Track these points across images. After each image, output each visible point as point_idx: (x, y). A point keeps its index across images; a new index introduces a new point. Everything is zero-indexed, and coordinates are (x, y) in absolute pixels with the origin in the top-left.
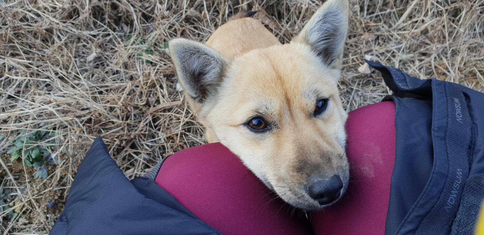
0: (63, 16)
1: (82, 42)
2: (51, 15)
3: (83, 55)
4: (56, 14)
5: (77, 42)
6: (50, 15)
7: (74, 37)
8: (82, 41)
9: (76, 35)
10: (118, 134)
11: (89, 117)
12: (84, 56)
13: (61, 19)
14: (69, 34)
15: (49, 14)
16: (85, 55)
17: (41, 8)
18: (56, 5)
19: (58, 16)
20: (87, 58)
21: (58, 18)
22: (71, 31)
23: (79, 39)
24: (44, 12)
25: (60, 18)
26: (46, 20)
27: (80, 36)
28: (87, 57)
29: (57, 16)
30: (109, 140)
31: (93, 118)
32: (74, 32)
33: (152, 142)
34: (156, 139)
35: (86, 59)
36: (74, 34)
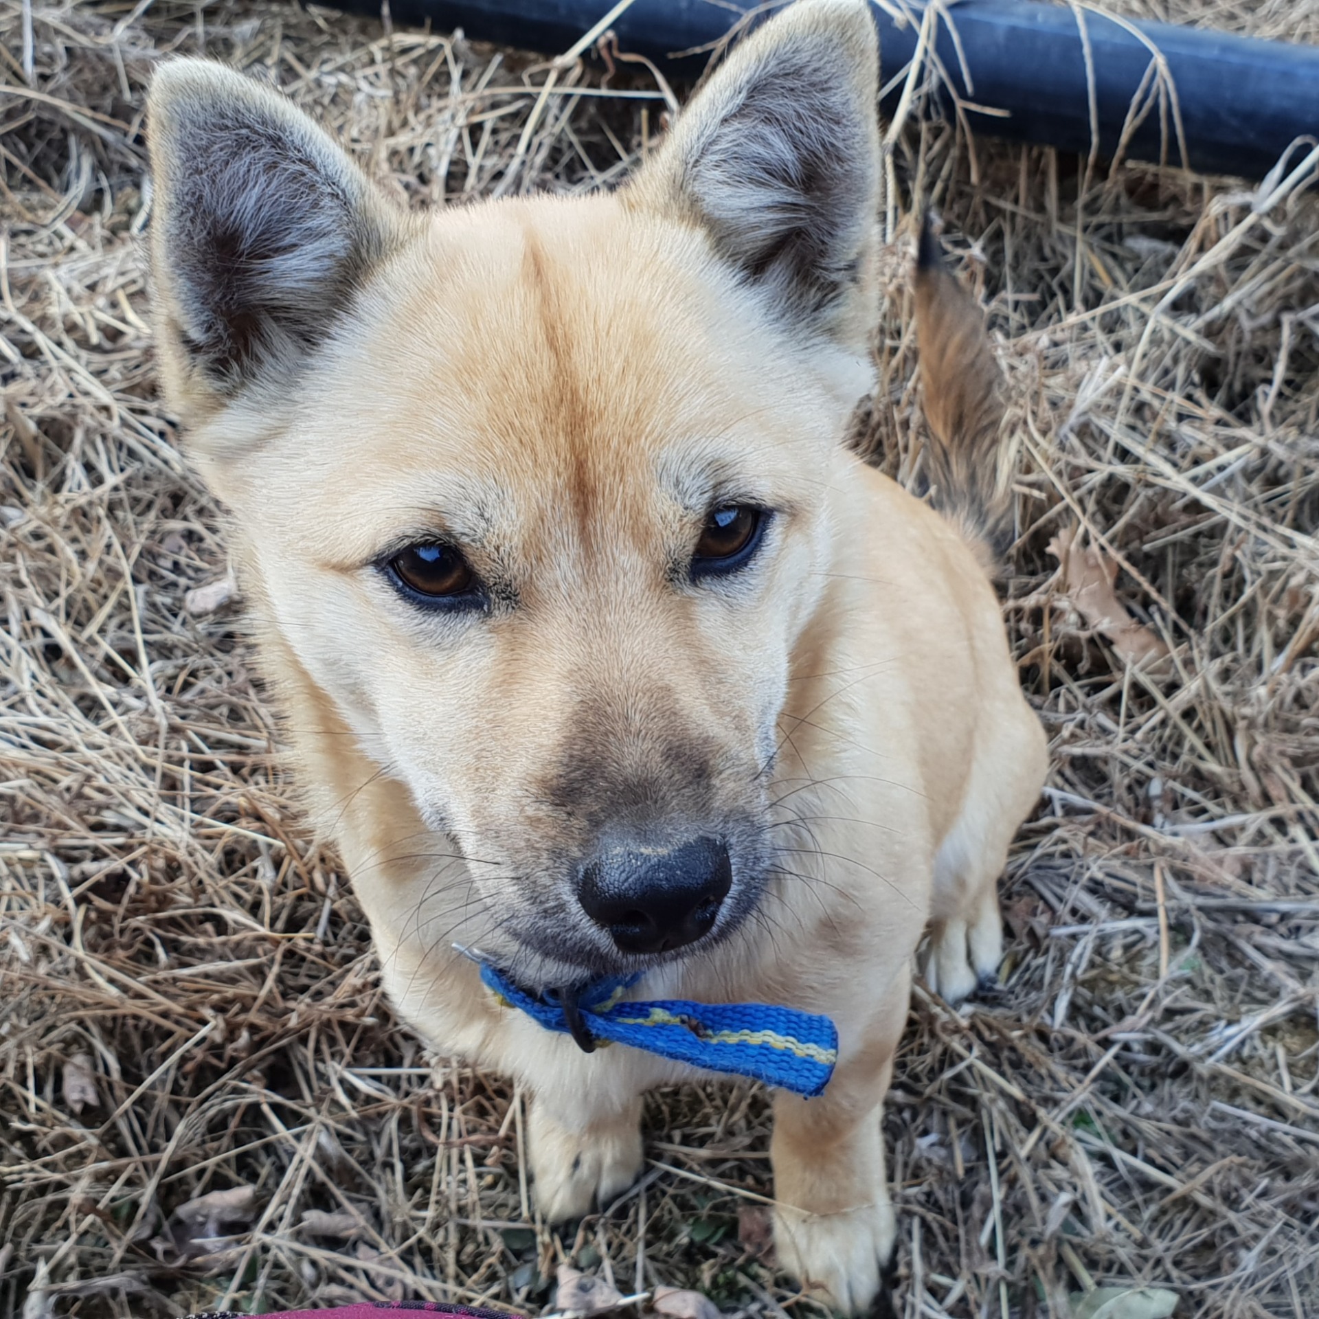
0: (136, 381)
1: (185, 518)
2: (88, 363)
3: (172, 577)
4: (111, 363)
5: (164, 514)
6: (83, 361)
7: (156, 485)
8: (189, 510)
9: (168, 477)
10: (230, 991)
11: (116, 864)
12: (175, 585)
13: (123, 391)
14: (137, 465)
15: (77, 358)
16: (183, 581)
17: (53, 325)
18: (124, 320)
19: (118, 376)
20: (190, 595)
21: (114, 380)
22: (154, 453)
23: (177, 499)
24: (60, 344)
25: (124, 385)
26: (58, 378)
27: (186, 486)
28: (188, 589)
29: (114, 372)
30: (177, 1008)
31: (135, 876)
32: (166, 462)
33: (377, 1078)
34: (404, 1071)
35: (181, 600)
36: (160, 472)
